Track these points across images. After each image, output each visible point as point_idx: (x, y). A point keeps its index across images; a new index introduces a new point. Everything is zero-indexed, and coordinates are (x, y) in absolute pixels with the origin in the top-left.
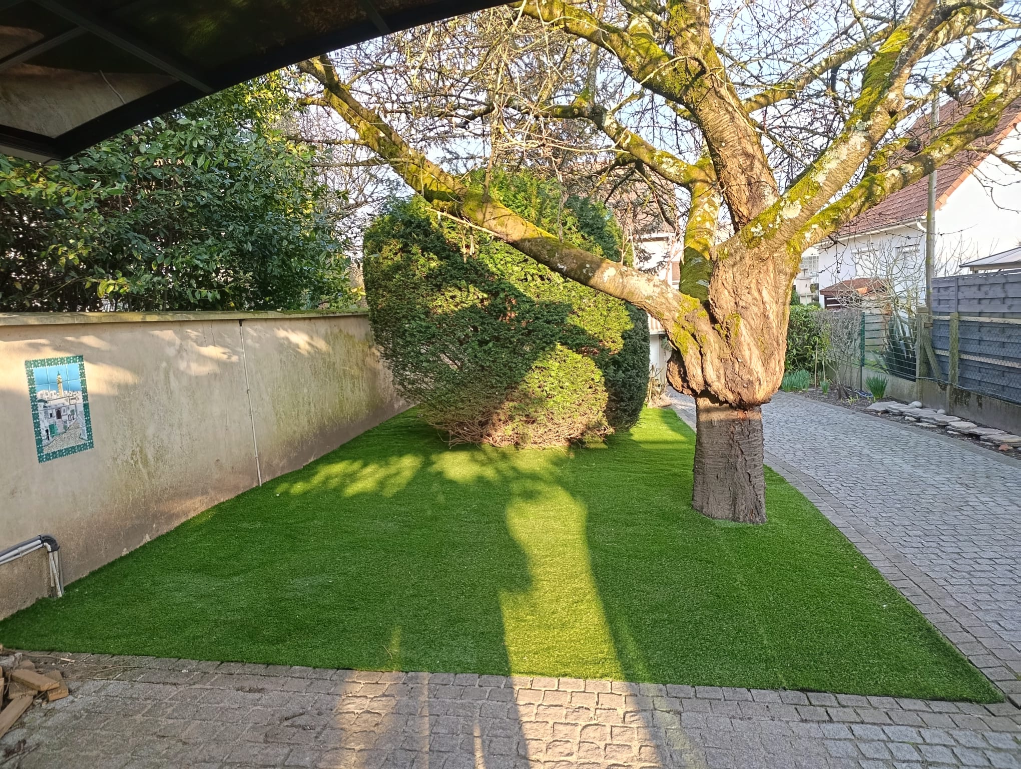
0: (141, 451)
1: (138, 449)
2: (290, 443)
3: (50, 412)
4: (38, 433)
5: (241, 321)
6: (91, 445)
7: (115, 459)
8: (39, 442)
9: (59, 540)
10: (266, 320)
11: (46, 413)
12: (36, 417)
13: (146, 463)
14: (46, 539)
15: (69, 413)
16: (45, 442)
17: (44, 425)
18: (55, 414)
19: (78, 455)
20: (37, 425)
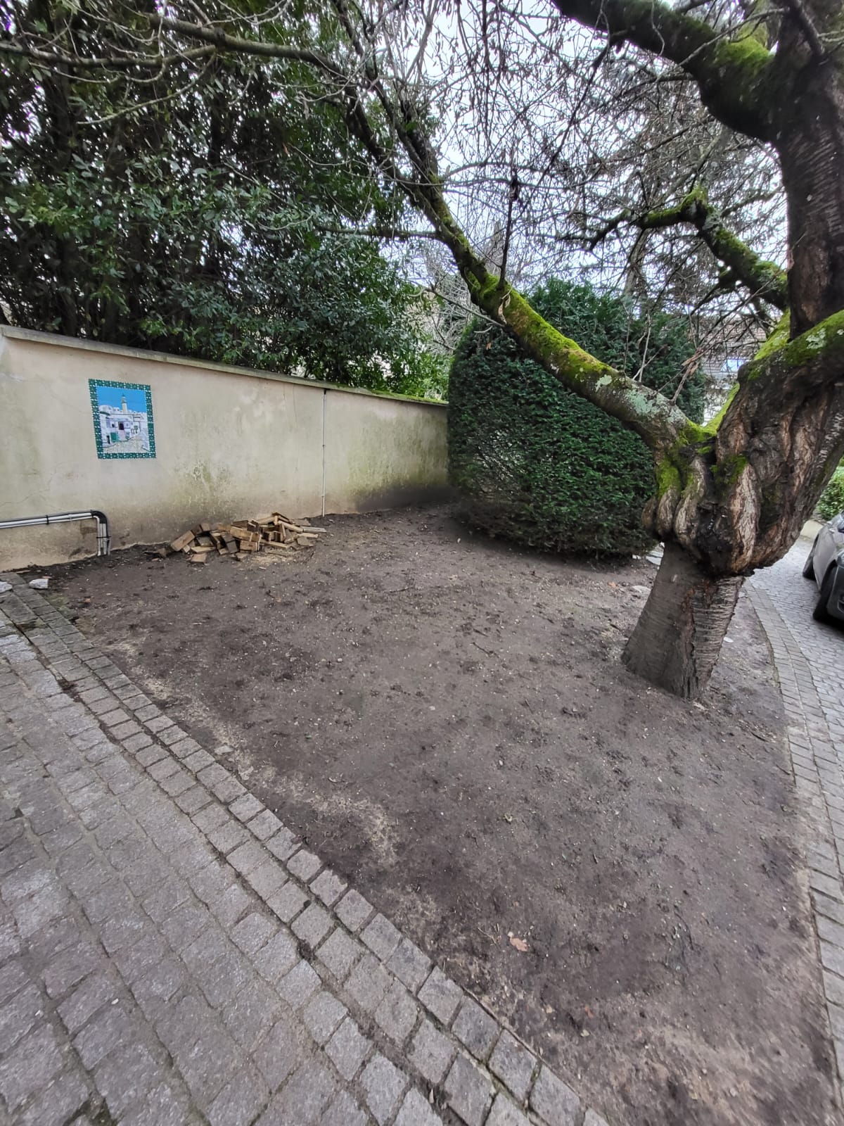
0: (205, 470)
1: (201, 468)
2: (361, 493)
3: (112, 423)
4: (99, 437)
5: (326, 390)
6: (154, 456)
7: (176, 470)
8: (99, 443)
9: (109, 517)
10: (354, 394)
11: (108, 423)
12: (97, 424)
13: (208, 478)
14: (94, 513)
15: (132, 427)
16: (105, 444)
17: (106, 431)
18: (117, 425)
19: (138, 460)
20: (98, 430)
